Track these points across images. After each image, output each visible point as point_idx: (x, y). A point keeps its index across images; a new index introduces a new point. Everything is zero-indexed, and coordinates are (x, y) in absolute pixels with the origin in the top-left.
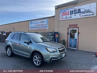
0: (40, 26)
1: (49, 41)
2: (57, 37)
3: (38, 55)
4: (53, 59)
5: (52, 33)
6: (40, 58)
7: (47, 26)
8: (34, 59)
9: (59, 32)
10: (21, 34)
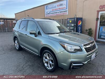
0: (58, 11)
1: (68, 30)
2: (80, 24)
3: (50, 55)
4: (74, 65)
5: (73, 20)
6: (52, 59)
7: (66, 10)
8: (44, 58)
9: (84, 18)
10: (28, 20)
